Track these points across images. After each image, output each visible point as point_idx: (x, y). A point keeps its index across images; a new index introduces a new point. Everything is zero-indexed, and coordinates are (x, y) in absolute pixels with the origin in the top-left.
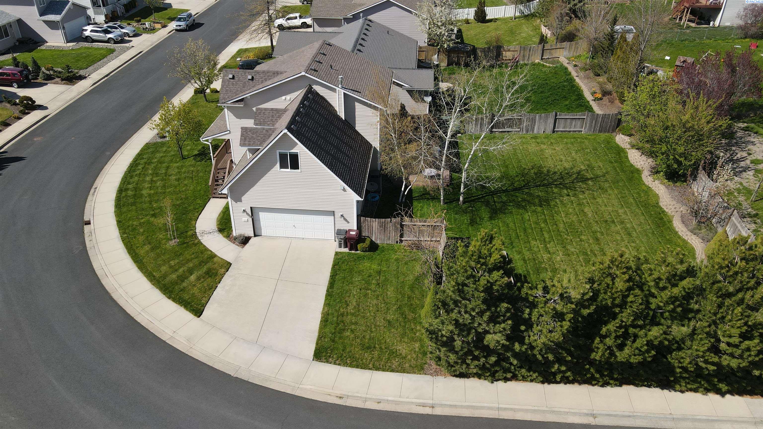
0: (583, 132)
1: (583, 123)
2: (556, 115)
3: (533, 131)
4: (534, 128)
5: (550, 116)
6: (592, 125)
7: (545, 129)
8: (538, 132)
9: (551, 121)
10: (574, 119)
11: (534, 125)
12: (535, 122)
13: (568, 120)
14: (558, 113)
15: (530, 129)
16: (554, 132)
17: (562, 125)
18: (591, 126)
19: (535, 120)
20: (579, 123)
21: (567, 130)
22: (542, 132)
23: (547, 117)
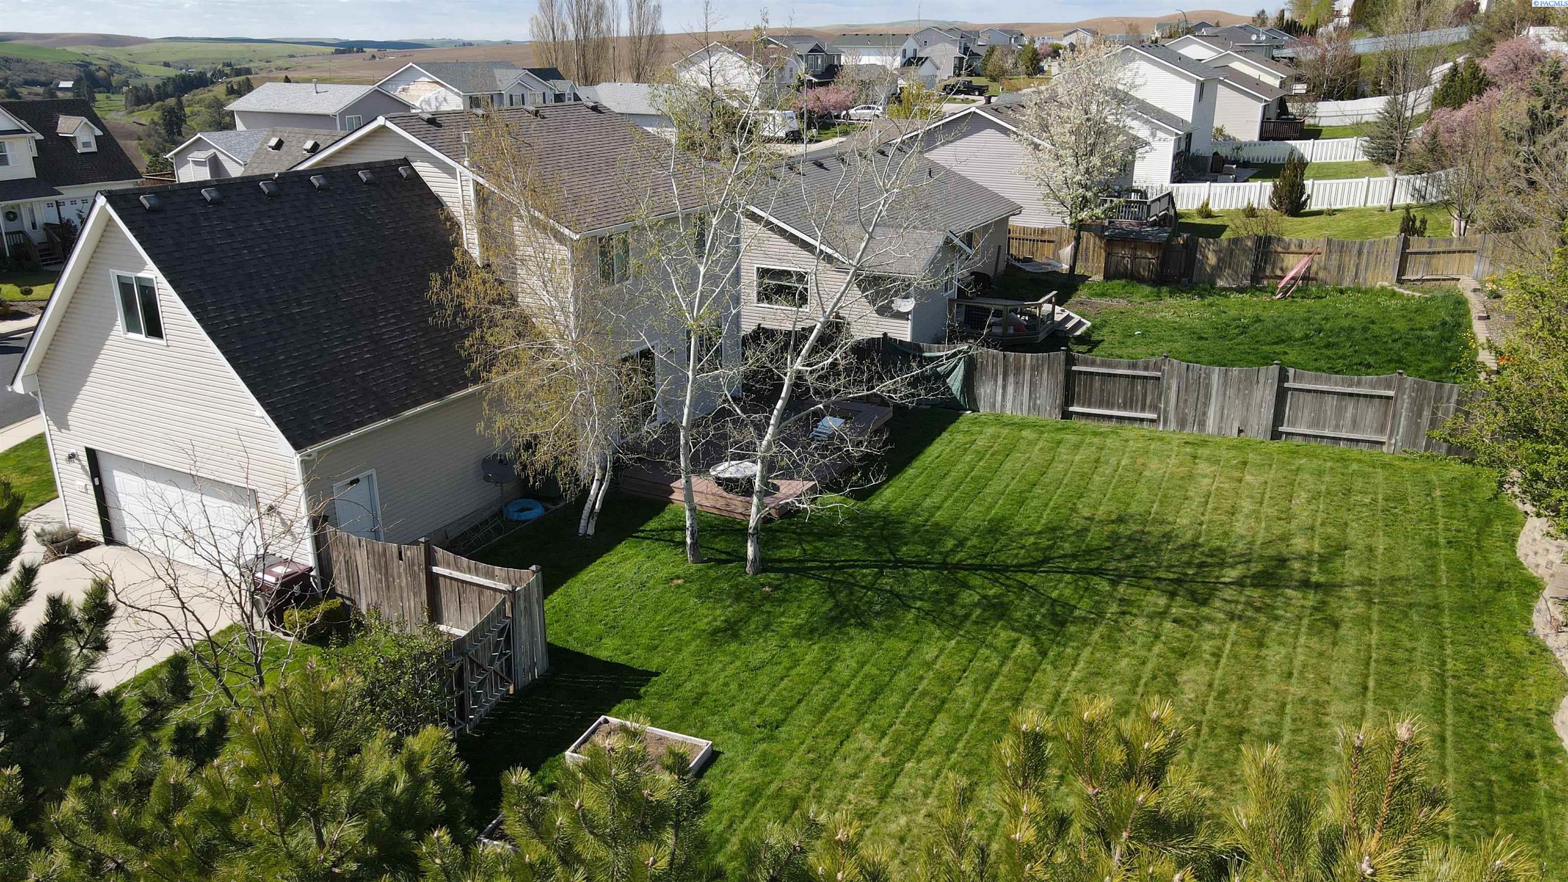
0: (1385, 448)
1: (1386, 413)
2: (1283, 377)
3: (1202, 424)
4: (1205, 414)
5: (1262, 380)
6: (1418, 425)
7: (1245, 421)
8: (1220, 428)
9: (1265, 394)
10: (1351, 395)
11: (1206, 405)
12: (1208, 396)
13: (1329, 398)
14: (1291, 371)
15: (1190, 419)
16: (1276, 435)
17: (1306, 414)
18: (1413, 425)
19: (1208, 386)
20: (1371, 413)
21: (1327, 433)
22: (1235, 431)
23: (1249, 383)
